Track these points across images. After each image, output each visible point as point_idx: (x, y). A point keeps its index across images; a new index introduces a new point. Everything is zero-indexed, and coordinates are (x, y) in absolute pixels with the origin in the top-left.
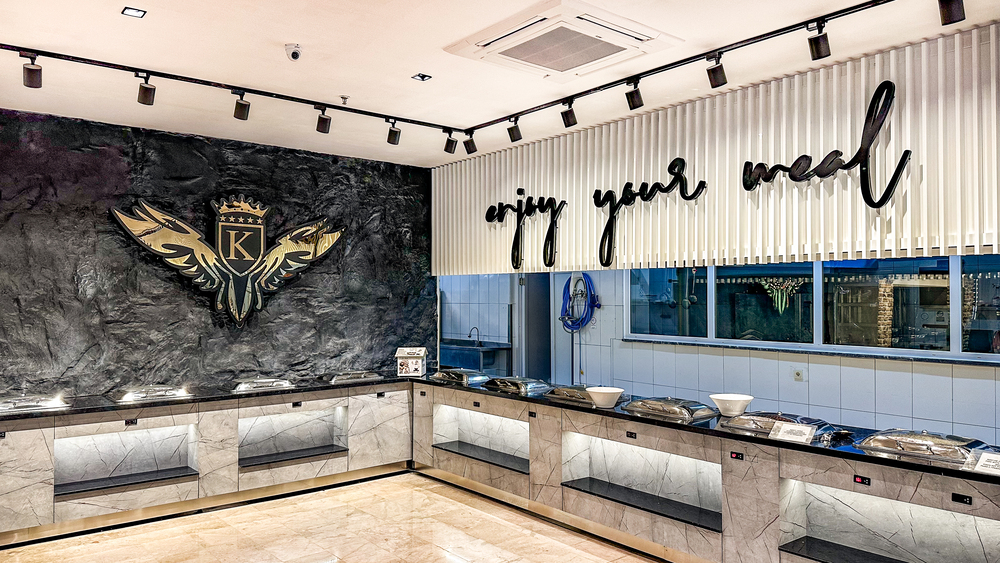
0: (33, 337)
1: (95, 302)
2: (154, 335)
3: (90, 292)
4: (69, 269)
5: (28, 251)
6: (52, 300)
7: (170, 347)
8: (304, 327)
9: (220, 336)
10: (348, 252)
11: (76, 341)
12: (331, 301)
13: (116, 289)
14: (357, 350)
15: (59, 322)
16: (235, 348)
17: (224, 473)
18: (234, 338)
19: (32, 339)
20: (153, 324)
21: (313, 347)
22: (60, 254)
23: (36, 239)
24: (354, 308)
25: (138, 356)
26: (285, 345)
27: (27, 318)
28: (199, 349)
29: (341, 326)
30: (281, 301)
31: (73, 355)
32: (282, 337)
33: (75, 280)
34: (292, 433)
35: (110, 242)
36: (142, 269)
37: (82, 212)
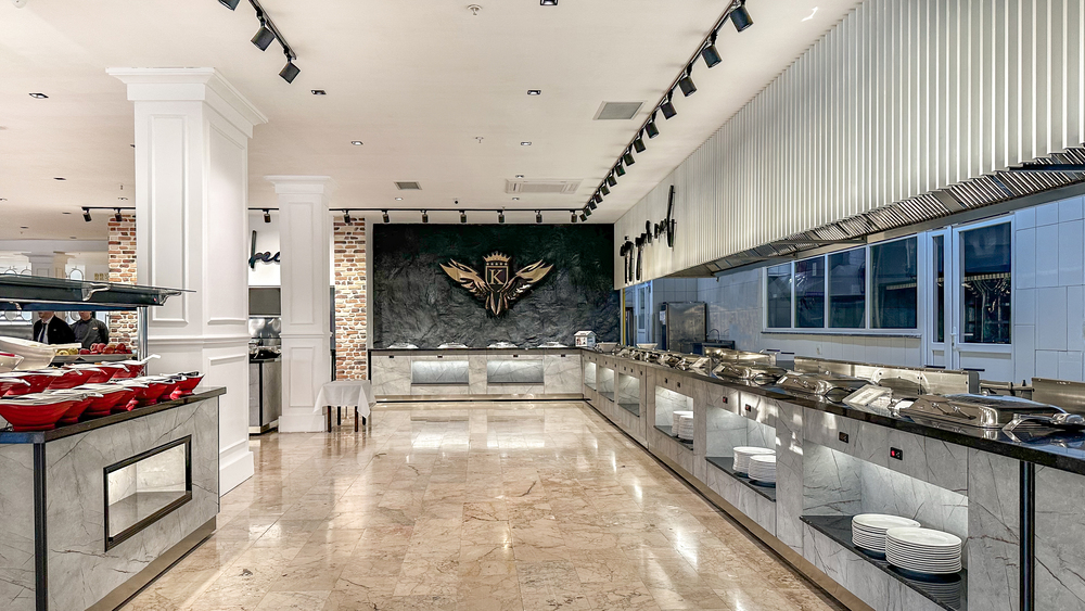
0: (412, 320)
1: (435, 305)
2: (460, 321)
3: (433, 301)
4: (424, 291)
5: (409, 283)
6: (418, 305)
7: (467, 327)
8: (533, 319)
9: (490, 322)
10: (558, 278)
11: (428, 323)
12: (550, 305)
13: (443, 299)
14: (565, 333)
15: (421, 314)
16: (498, 328)
17: (480, 384)
18: (498, 324)
19: (411, 321)
20: (459, 315)
21: (539, 330)
22: (421, 284)
23: (412, 278)
24: (562, 309)
25: (453, 330)
26: (523, 328)
27: (410, 313)
28: (480, 329)
29: (555, 320)
30: (521, 305)
31: (426, 329)
32: (522, 324)
33: (427, 296)
34: (520, 372)
35: (440, 278)
36: (455, 290)
37: (429, 265)
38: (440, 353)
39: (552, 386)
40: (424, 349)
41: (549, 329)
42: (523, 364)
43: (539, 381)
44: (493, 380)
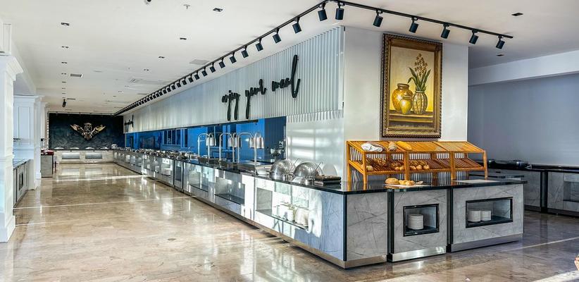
1: (69, 137)
2: (77, 141)
3: (68, 135)
4: (65, 132)
7: (79, 143)
8: (99, 141)
9: (86, 142)
10: (107, 129)
12: (104, 137)
13: (71, 135)
14: (109, 145)
16: (88, 144)
17: (83, 159)
18: (89, 142)
19: (61, 141)
21: (101, 144)
22: (64, 130)
23: (61, 129)
24: (108, 138)
25: (74, 144)
26: (96, 143)
27: (61, 139)
28: (83, 143)
29: (106, 141)
30: (95, 137)
31: (66, 143)
33: (66, 134)
35: (70, 129)
36: (74, 133)
37: (67, 125)
38: (71, 150)
39: (104, 159)
40: (65, 149)
41: (104, 144)
42: (97, 153)
43: (101, 158)
44: (87, 158)
